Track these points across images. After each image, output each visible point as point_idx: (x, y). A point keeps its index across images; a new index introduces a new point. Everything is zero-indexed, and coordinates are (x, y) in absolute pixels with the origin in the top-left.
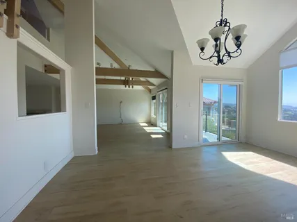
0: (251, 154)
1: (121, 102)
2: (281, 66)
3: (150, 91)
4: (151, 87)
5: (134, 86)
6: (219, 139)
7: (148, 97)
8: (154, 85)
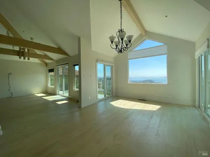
0: (121, 101)
1: (10, 74)
2: (129, 58)
3: (46, 64)
4: (47, 61)
5: (30, 59)
6: (105, 96)
7: (44, 69)
8: (52, 60)
